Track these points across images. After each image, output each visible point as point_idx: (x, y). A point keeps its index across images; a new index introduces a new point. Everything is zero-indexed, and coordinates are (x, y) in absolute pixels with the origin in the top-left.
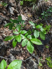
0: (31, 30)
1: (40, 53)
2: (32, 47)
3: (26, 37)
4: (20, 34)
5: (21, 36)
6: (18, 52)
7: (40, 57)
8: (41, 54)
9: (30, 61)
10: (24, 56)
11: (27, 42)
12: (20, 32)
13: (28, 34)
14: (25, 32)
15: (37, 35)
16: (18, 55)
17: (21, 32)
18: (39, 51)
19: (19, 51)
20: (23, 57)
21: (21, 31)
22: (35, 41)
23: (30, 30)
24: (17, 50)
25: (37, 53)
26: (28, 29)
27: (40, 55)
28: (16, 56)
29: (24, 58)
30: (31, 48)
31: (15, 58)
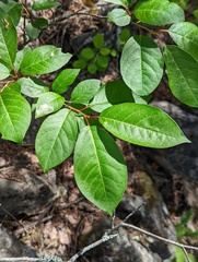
0: (106, 38)
1: (179, 186)
2: (112, 170)
3: (67, 95)
4: (16, 75)
5: (24, 90)
6: (29, 196)
7: (178, 213)
8: (183, 197)
9: (111, 250)
10: (72, 219)
11: (75, 136)
12: (17, 66)
13: (76, 72)
14: (54, 58)
15: (145, 73)
16: (28, 219)
17: (23, 65)
18: (170, 177)
19: (35, 189)
20: (69, 225)
21: (20, 54)
22: (134, 122)
23: (98, 39)
24: (18, 186)
25: (160, 189)
26: (87, 30)
27: (177, 201)
28: (15, 228)
29: (76, 229)
30: (106, 174)
31: (13, 236)
